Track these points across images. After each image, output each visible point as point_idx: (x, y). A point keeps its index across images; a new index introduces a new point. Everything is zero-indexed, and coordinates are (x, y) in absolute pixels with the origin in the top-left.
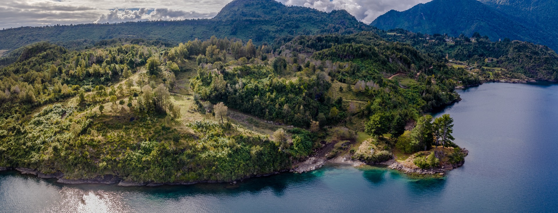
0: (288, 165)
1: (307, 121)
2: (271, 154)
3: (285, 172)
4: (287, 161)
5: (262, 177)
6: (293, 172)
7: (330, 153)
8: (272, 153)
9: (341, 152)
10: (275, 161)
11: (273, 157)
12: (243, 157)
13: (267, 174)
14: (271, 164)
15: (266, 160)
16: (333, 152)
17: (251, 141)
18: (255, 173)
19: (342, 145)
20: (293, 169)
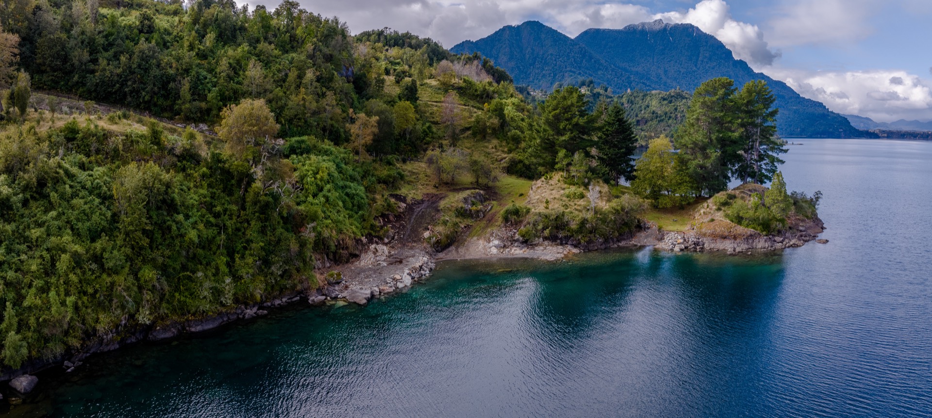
0: (298, 270)
1: (332, 125)
2: (217, 215)
3: (290, 305)
4: (294, 247)
5: (184, 337)
6: (323, 303)
7: (440, 229)
8: (218, 208)
9: (468, 227)
10: (239, 246)
11: (225, 227)
12: (73, 215)
13: (204, 316)
14: (222, 260)
15: (193, 235)
16: (445, 223)
17: (116, 150)
18: (144, 317)
19: (466, 200)
20: (320, 291)
